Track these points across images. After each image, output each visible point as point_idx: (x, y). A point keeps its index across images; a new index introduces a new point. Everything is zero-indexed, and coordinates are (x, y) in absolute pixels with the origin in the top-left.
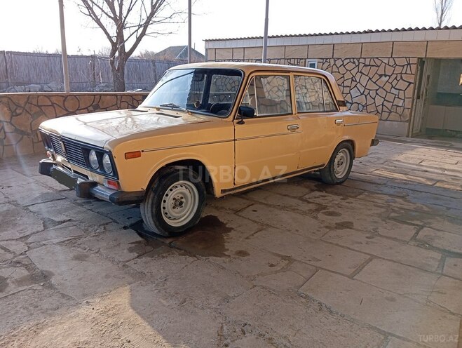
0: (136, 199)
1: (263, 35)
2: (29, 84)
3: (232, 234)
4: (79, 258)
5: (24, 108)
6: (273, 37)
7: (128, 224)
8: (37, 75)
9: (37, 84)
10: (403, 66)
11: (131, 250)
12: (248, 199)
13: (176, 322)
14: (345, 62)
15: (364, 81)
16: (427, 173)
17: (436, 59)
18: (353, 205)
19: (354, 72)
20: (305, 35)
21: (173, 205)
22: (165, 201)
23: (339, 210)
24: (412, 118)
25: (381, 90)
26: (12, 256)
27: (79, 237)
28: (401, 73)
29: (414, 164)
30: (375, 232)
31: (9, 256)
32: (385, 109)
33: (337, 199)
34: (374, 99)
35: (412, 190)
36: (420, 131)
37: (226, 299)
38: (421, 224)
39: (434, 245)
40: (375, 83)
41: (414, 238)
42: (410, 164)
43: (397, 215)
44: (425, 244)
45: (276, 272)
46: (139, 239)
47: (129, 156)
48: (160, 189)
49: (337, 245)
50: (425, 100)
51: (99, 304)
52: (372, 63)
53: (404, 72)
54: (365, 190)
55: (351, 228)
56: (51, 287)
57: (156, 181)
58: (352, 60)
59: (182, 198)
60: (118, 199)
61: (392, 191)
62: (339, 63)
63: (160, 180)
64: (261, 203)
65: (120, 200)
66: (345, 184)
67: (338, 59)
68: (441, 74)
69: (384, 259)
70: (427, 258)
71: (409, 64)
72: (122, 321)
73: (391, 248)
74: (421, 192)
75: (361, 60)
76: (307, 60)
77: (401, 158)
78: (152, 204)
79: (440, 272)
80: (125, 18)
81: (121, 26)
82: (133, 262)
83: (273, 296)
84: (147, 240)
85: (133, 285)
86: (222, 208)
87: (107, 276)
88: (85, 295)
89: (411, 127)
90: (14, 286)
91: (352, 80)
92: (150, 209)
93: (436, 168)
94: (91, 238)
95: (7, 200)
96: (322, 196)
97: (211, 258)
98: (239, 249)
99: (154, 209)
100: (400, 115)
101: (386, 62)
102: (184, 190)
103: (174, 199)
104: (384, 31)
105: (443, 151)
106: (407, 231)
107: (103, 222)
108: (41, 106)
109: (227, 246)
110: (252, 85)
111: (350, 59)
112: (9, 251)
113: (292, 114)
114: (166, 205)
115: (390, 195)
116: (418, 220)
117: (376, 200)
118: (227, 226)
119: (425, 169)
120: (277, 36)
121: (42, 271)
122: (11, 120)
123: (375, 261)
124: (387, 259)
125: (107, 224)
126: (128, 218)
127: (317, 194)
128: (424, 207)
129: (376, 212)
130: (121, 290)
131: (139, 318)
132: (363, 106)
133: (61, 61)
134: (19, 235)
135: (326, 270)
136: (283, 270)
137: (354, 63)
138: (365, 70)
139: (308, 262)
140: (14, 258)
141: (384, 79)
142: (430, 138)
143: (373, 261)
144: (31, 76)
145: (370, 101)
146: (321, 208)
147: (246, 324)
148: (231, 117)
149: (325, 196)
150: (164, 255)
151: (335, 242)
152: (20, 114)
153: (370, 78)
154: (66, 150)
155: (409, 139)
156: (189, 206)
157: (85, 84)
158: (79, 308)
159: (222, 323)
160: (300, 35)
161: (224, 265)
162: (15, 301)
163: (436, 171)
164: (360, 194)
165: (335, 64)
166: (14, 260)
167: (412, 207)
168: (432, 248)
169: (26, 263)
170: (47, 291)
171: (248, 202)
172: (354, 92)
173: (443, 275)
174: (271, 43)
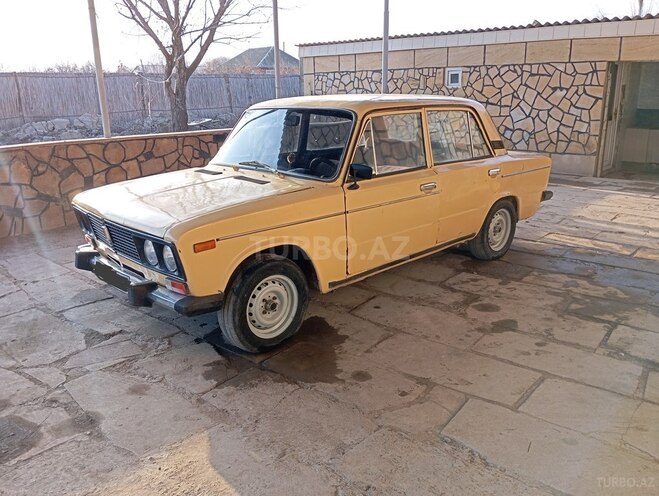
0: (212, 306)
1: (381, 35)
2: (53, 118)
3: (346, 345)
4: (137, 390)
5: (48, 164)
6: (397, 37)
7: (201, 334)
8: (64, 105)
9: (63, 117)
10: (587, 74)
11: (207, 376)
12: (367, 289)
13: (273, 486)
14: (503, 71)
15: (530, 98)
16: (623, 236)
17: (634, 64)
18: (517, 293)
19: (515, 85)
20: (443, 34)
21: (263, 309)
22: (251, 305)
23: (496, 302)
24: (601, 149)
25: (555, 109)
26: (44, 390)
27: (135, 358)
28: (584, 85)
29: (603, 222)
30: (548, 337)
31: (41, 391)
32: (561, 137)
33: (493, 283)
34: (546, 123)
35: (601, 265)
36: (614, 166)
37: (341, 449)
38: (614, 320)
39: (632, 354)
40: (546, 100)
41: (604, 343)
42: (598, 221)
43: (580, 306)
44: (618, 352)
45: (410, 404)
46: (218, 357)
47: (199, 247)
48: (244, 289)
49: (495, 357)
50: (620, 122)
51: (167, 462)
52: (542, 71)
53: (588, 82)
54: (534, 268)
55: (514, 330)
56: (100, 436)
57: (239, 278)
58: (512, 68)
59: (274, 298)
60: (186, 309)
61: (571, 268)
62: (493, 72)
63: (243, 277)
64: (386, 295)
65: (189, 310)
66: (505, 258)
67: (492, 66)
68: (641, 82)
69: (561, 378)
70: (622, 374)
71: (595, 71)
72: (200, 486)
73: (571, 360)
74: (614, 267)
75: (526, 68)
76: (447, 69)
77: (585, 212)
78: (234, 310)
79: (640, 395)
80: (184, 19)
81: (178, 31)
82: (210, 394)
83: (405, 443)
84: (227, 358)
85: (212, 430)
86: (332, 304)
87: (176, 418)
88: (147, 448)
89: (600, 162)
90: (50, 437)
91: (513, 96)
92: (231, 319)
93: (636, 227)
94: (152, 360)
95: (32, 303)
96: (473, 280)
97: (319, 385)
98: (356, 369)
99: (237, 318)
100: (584, 146)
101: (562, 69)
102: (277, 287)
103: (264, 300)
104: (557, 24)
105: (645, 198)
106: (594, 332)
107: (166, 333)
108: (72, 159)
109: (340, 364)
110: (368, 131)
111: (509, 66)
112: (41, 384)
113: (426, 167)
114: (253, 310)
115: (570, 275)
116: (609, 313)
117: (549, 284)
118: (339, 333)
119: (620, 229)
120: (403, 37)
121: (87, 413)
122: (31, 182)
123: (548, 381)
124: (565, 379)
125: (172, 336)
126: (201, 326)
127: (465, 276)
128: (618, 291)
129: (549, 303)
130: (196, 438)
131: (223, 481)
132: (530, 134)
133: (95, 83)
134: (52, 358)
135: (479, 398)
136: (420, 400)
137: (515, 71)
138: (532, 82)
139: (454, 387)
140: (47, 394)
141: (560, 94)
142: (627, 176)
143: (546, 382)
144: (55, 106)
145: (540, 126)
146: (471, 299)
147: (369, 487)
148: (340, 180)
149: (476, 280)
150: (253, 382)
151: (492, 354)
152: (44, 173)
153: (539, 93)
154: (112, 237)
155: (597, 181)
156: (286, 308)
157: (130, 114)
158: (141, 468)
159: (336, 487)
160: (436, 34)
161: (337, 396)
162: (54, 461)
163: (636, 231)
164: (528, 274)
165: (487, 74)
166: (48, 397)
167: (600, 292)
168: (629, 357)
169: (65, 401)
170: (95, 443)
171: (367, 294)
172: (517, 114)
173: (643, 400)
174: (393, 46)
